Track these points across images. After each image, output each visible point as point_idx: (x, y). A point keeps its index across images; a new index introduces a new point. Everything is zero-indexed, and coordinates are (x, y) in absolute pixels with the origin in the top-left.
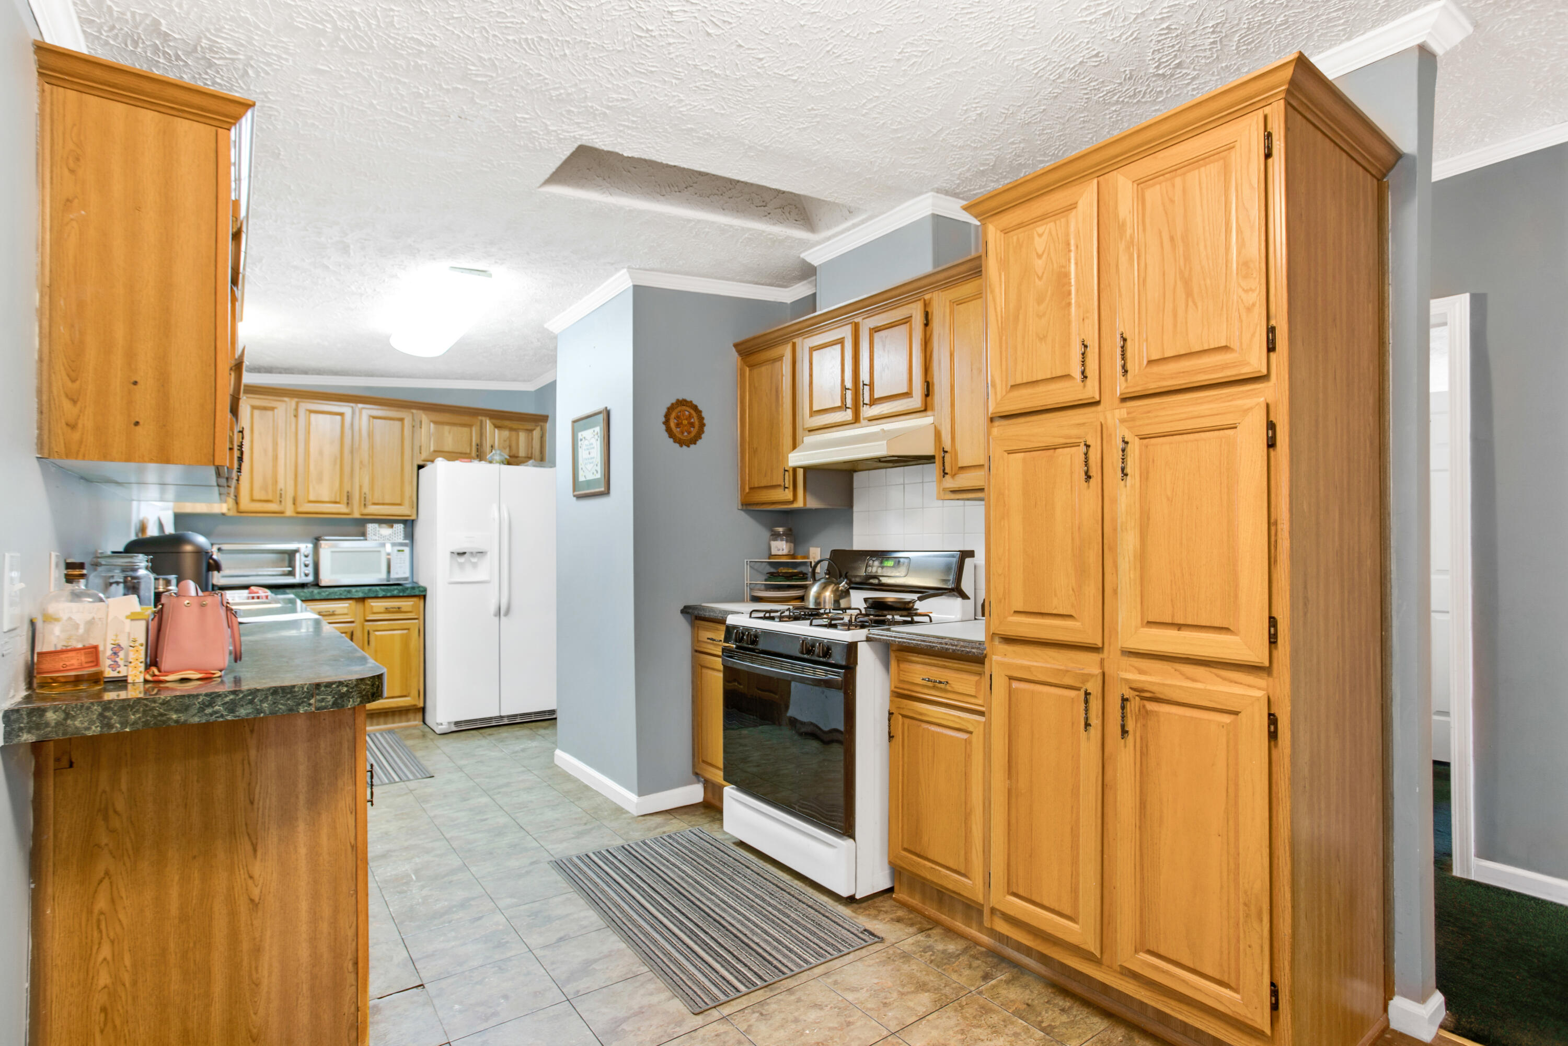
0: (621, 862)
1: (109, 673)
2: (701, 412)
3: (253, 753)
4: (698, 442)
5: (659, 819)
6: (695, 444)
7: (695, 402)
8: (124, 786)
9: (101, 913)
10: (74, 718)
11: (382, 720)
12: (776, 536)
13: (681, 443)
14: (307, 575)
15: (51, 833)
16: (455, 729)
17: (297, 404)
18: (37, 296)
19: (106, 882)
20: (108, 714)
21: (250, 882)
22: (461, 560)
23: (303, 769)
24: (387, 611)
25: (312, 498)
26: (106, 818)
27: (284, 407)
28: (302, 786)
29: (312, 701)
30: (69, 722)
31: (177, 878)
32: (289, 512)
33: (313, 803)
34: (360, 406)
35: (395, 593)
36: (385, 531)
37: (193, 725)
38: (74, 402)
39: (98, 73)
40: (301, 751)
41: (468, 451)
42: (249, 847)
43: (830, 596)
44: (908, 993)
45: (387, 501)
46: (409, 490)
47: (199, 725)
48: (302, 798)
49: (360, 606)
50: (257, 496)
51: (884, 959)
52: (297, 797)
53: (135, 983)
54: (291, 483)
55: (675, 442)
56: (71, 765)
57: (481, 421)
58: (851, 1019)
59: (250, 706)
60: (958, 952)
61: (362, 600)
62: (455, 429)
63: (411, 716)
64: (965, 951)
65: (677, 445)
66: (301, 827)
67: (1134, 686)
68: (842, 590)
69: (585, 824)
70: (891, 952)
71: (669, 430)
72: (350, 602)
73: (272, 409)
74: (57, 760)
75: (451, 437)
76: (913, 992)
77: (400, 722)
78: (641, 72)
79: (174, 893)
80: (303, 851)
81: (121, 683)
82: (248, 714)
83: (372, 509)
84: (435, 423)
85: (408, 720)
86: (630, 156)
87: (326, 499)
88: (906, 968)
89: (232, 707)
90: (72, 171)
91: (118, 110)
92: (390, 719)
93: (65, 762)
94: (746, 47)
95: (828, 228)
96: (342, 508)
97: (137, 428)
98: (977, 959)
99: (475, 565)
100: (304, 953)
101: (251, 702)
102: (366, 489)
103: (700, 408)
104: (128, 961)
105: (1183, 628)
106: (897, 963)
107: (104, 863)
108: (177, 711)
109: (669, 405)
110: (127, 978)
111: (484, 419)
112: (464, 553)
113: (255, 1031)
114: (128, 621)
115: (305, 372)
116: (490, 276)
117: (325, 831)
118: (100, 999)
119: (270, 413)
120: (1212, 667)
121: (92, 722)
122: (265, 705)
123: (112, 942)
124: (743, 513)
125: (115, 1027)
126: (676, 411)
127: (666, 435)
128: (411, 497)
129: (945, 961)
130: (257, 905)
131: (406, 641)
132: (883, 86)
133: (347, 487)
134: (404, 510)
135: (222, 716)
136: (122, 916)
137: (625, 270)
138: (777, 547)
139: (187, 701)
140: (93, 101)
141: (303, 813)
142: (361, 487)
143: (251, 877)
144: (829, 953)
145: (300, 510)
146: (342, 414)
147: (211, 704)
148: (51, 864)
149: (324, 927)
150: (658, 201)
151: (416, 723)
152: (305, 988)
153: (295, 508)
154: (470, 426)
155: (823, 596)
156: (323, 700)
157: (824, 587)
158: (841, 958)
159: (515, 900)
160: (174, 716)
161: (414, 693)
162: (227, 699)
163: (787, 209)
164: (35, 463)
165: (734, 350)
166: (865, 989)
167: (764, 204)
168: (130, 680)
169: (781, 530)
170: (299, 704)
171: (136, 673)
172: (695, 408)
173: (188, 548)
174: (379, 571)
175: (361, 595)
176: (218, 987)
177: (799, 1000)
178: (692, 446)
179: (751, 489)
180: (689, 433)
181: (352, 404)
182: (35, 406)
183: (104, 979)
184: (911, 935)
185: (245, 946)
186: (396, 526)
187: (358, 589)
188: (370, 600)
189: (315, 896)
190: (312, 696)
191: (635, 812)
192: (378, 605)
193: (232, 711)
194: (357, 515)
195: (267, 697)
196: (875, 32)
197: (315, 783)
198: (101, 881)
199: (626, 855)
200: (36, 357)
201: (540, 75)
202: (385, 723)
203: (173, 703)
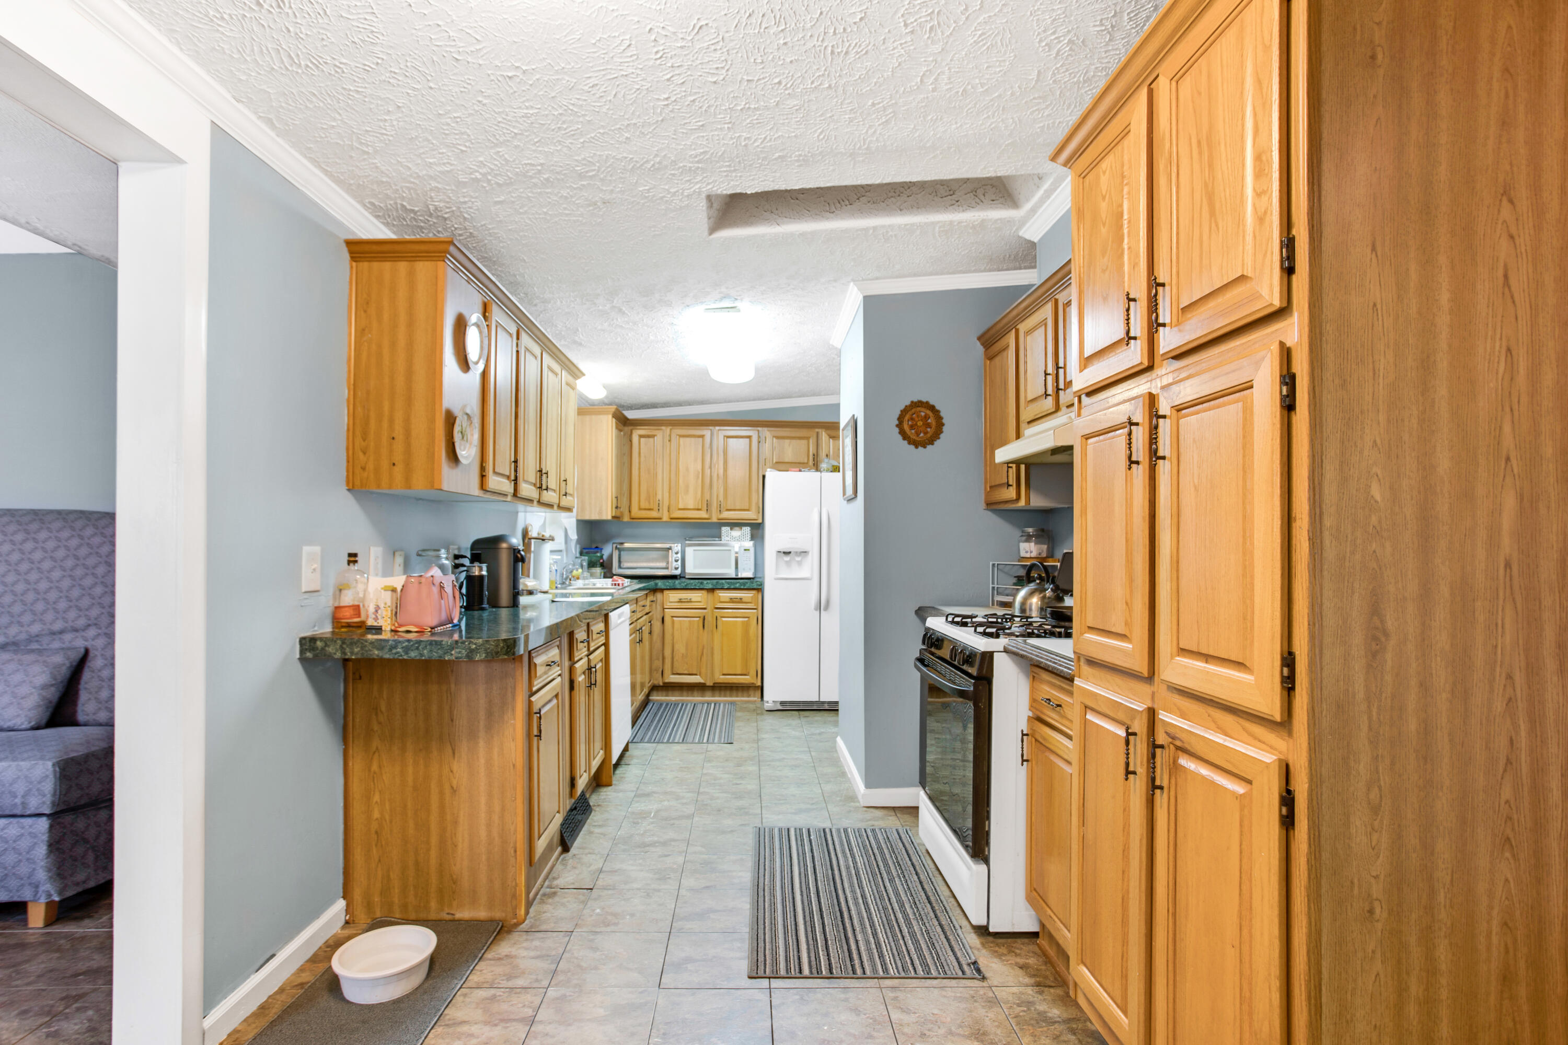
0: (810, 841)
1: (371, 622)
2: (938, 411)
3: (453, 686)
4: (935, 443)
5: (878, 813)
6: (933, 444)
7: (932, 403)
8: (385, 696)
9: (375, 773)
10: (329, 646)
11: (728, 693)
12: (1028, 538)
13: (916, 444)
14: (676, 569)
15: (351, 717)
16: (781, 708)
17: (671, 430)
18: (347, 391)
19: (377, 754)
20: (345, 646)
21: (451, 774)
22: (787, 558)
23: (482, 702)
24: (732, 600)
25: (681, 506)
26: (377, 714)
27: (661, 434)
28: (482, 715)
29: (453, 652)
30: (327, 648)
31: (411, 761)
32: (665, 518)
33: (489, 728)
34: (717, 428)
35: (737, 585)
36: (736, 533)
37: (385, 659)
38: (364, 453)
39: (375, 248)
40: (481, 689)
41: (806, 461)
42: (450, 751)
43: (1037, 603)
44: (959, 1035)
45: (738, 508)
46: (755, 498)
47: (389, 660)
48: (482, 724)
49: (710, 595)
50: (643, 506)
51: (968, 996)
52: (479, 722)
53: (391, 822)
54: (666, 495)
55: (909, 443)
56: (360, 678)
57: (818, 433)
58: (875, 1034)
59: (416, 651)
60: (1058, 1019)
61: (712, 590)
62: (794, 442)
63: (751, 692)
64: (1068, 1021)
65: (912, 447)
66: (481, 743)
67: (1170, 730)
68: (1049, 598)
69: (813, 804)
70: (981, 992)
71: (903, 433)
72: (703, 592)
73: (653, 436)
74: (354, 673)
75: (791, 449)
76: (964, 1036)
77: (743, 697)
78: (695, 129)
79: (410, 770)
80: (482, 761)
81: (378, 630)
82: (416, 656)
83: (726, 515)
84: (777, 438)
85: (749, 696)
86: (753, 192)
87: (692, 507)
88: (981, 1012)
89: (407, 650)
90: (365, 311)
91: (387, 266)
92: (735, 693)
93: (358, 677)
94: (756, 79)
95: (1028, 200)
96: (703, 514)
97: (395, 467)
98: (1074, 1034)
99: (800, 563)
100: (483, 833)
101: (417, 648)
102: (721, 498)
103: (938, 407)
104: (387, 807)
105: (1209, 660)
106: (976, 1004)
107: (376, 743)
108: (378, 649)
109: (903, 407)
110: (387, 817)
111: (820, 430)
112: (790, 553)
113: (454, 877)
114: (382, 591)
115: (679, 404)
116: (739, 311)
117: (496, 751)
118: (374, 826)
119: (651, 440)
120: (1242, 717)
121: (337, 650)
122: (425, 651)
123: (380, 792)
124: (989, 513)
125: (382, 846)
126: (910, 413)
127: (900, 437)
128: (757, 503)
129: (1032, 1022)
130: (455, 791)
131: (746, 626)
132: (923, 60)
133: (707, 497)
134: (751, 515)
135: (401, 656)
136: (384, 778)
137: (852, 284)
138: (1024, 549)
139: (383, 643)
140: (375, 265)
141: (482, 734)
142: (717, 496)
143: (452, 771)
144: (915, 969)
145: (674, 516)
146: (702, 436)
147: (395, 647)
148: (351, 736)
149: (496, 818)
150: (827, 219)
151: (756, 699)
152: (484, 857)
153: (669, 515)
154: (808, 438)
155: (1029, 602)
156: (460, 652)
157: (1032, 593)
158: (923, 980)
159: (703, 849)
160: (376, 652)
161: (753, 673)
162: (404, 645)
163: (980, 192)
164: (347, 492)
165: (978, 343)
166: (917, 1015)
167: (952, 192)
168: (383, 629)
169: (1030, 530)
170: (445, 654)
171: (386, 624)
172: (932, 408)
173: (504, 545)
174: (730, 568)
175: (710, 586)
176: (434, 840)
177: (846, 1000)
178: (929, 447)
179: (991, 487)
180: (926, 433)
181: (711, 428)
182: (345, 458)
183: (376, 814)
184: (1021, 985)
185: (449, 817)
186: (744, 528)
187: (709, 581)
188: (718, 591)
189: (490, 795)
190: (453, 649)
191: (863, 802)
192: (724, 595)
193: (407, 653)
194: (714, 520)
195: (426, 646)
196: (858, 20)
197: (490, 714)
198: (374, 753)
199: (820, 836)
200: (346, 428)
201: (626, 158)
202: (731, 696)
203: (376, 644)
